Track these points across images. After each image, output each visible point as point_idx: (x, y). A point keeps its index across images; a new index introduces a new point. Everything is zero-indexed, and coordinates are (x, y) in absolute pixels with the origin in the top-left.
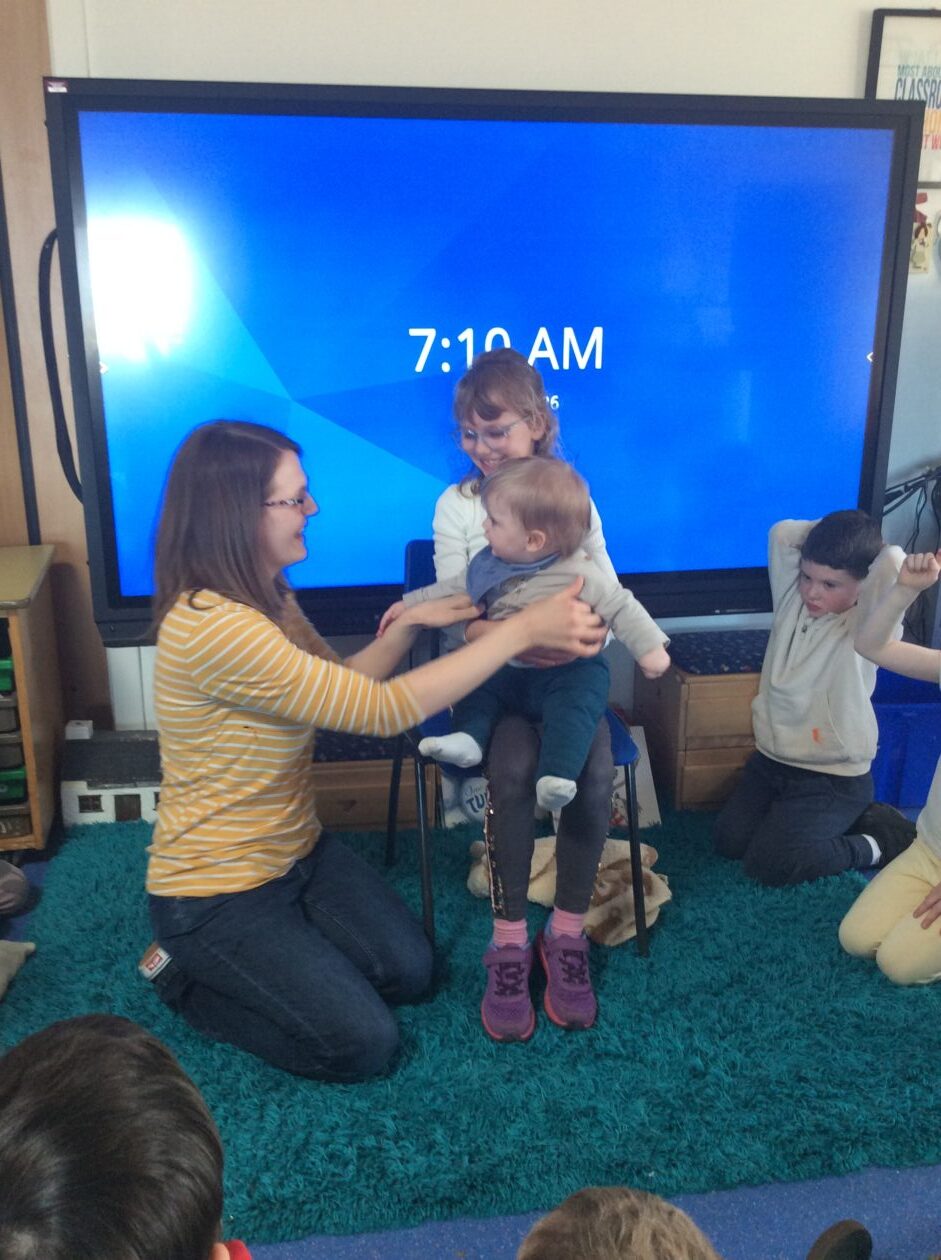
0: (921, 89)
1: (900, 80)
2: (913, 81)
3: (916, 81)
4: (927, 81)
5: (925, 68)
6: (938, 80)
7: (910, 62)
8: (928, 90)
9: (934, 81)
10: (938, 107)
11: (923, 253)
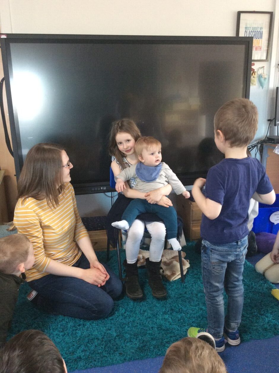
0: (252, 34)
1: (246, 31)
2: (249, 31)
5: (252, 27)
6: (256, 31)
7: (248, 26)
8: (254, 34)
9: (255, 31)
10: (257, 39)
11: (254, 80)
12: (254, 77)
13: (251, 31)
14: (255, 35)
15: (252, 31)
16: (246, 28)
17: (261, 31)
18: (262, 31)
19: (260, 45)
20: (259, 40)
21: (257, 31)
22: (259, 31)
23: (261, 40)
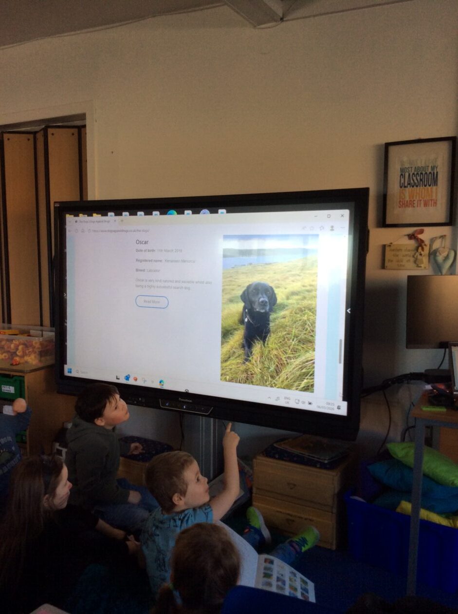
0: (415, 178)
1: (402, 175)
2: (409, 174)
3: (411, 174)
4: (418, 174)
5: (415, 168)
6: (424, 173)
7: (407, 166)
8: (419, 178)
9: (422, 173)
10: (425, 186)
11: (422, 259)
12: (421, 255)
13: (413, 174)
14: (421, 180)
15: (415, 173)
16: (402, 170)
17: (434, 173)
18: (437, 173)
19: (434, 197)
20: (429, 188)
21: (426, 173)
22: (430, 173)
23: (434, 188)
